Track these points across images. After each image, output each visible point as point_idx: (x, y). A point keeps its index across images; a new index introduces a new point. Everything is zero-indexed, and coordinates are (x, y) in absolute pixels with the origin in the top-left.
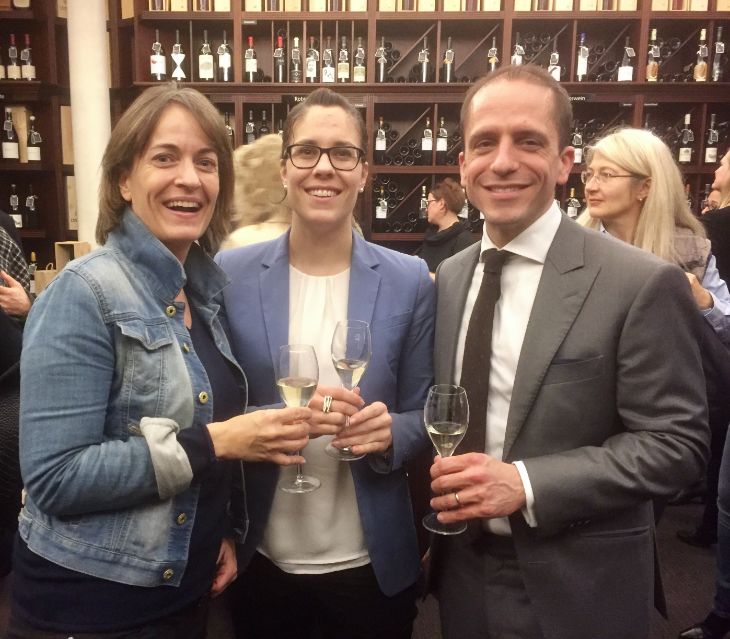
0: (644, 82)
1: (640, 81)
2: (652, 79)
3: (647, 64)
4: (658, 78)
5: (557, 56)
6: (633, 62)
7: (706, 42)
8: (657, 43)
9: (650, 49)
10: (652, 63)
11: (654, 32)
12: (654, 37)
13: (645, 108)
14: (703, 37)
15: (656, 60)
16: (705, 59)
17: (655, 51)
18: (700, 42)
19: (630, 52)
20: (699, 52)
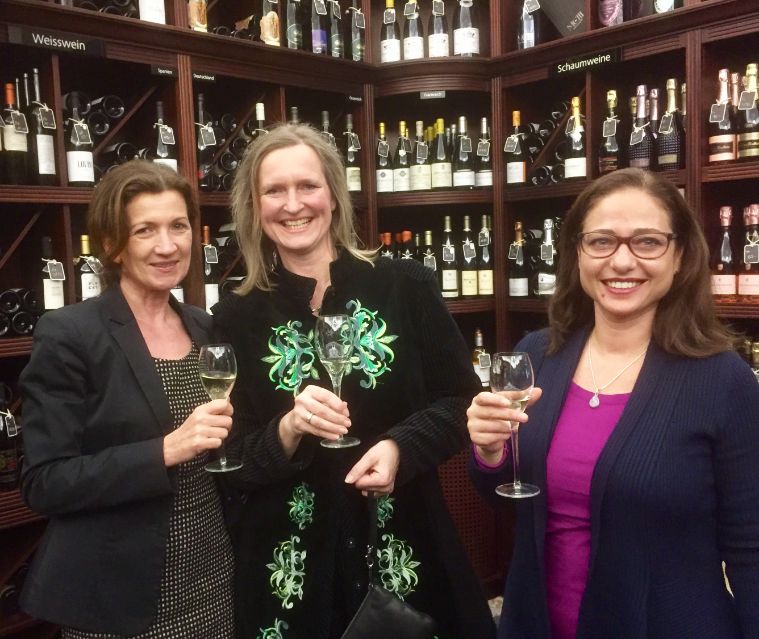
0: (186, 29)
1: (178, 26)
2: (200, 27)
4: (209, 28)
13: (195, 82)
16: (275, 8)
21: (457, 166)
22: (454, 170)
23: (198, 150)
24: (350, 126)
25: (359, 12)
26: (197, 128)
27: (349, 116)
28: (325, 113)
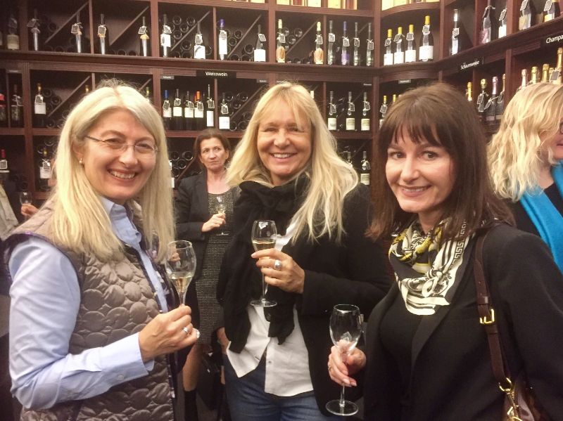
0: (275, 63)
1: (271, 62)
2: (281, 60)
3: (276, 48)
4: (286, 60)
5: (201, 37)
6: (266, 46)
7: (321, 32)
8: (283, 31)
9: (277, 36)
10: (280, 48)
11: (280, 22)
12: (280, 26)
14: (319, 29)
15: (283, 45)
16: (322, 47)
17: (281, 38)
18: (316, 32)
19: (262, 37)
20: (316, 41)
24: (365, 98)
25: (371, 42)
27: (365, 94)
28: (350, 93)
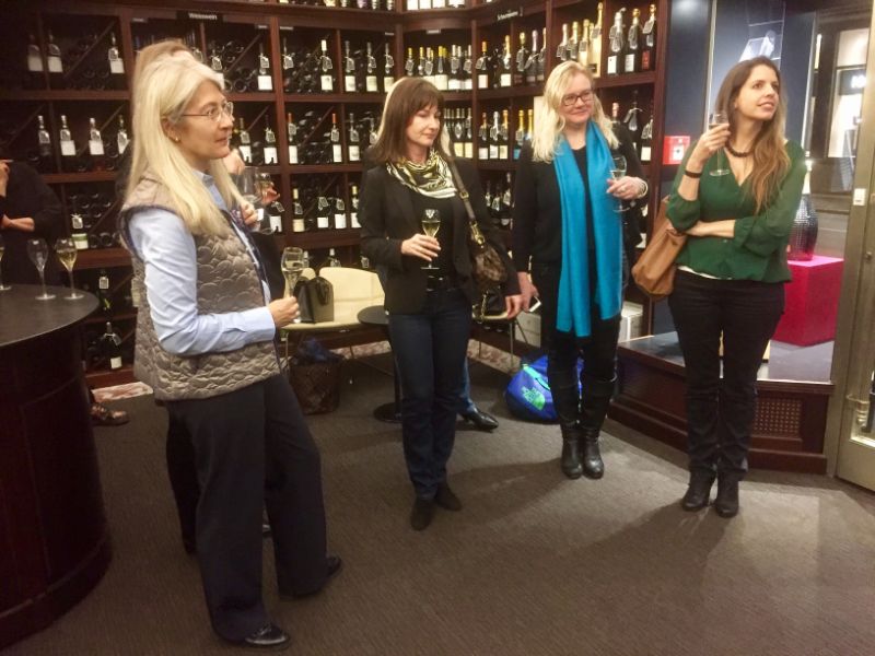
0: (277, 3)
1: (272, 2)
13: (281, 31)
21: (451, 77)
22: (448, 79)
23: (283, 69)
24: (387, 51)
26: (283, 58)
27: (387, 45)
28: (369, 44)
